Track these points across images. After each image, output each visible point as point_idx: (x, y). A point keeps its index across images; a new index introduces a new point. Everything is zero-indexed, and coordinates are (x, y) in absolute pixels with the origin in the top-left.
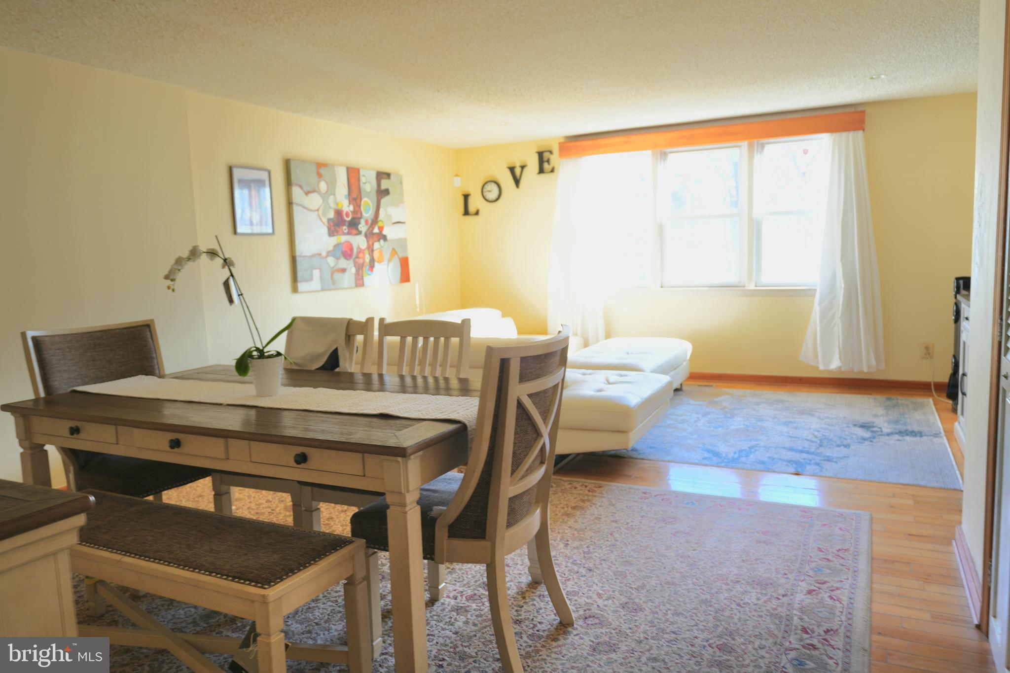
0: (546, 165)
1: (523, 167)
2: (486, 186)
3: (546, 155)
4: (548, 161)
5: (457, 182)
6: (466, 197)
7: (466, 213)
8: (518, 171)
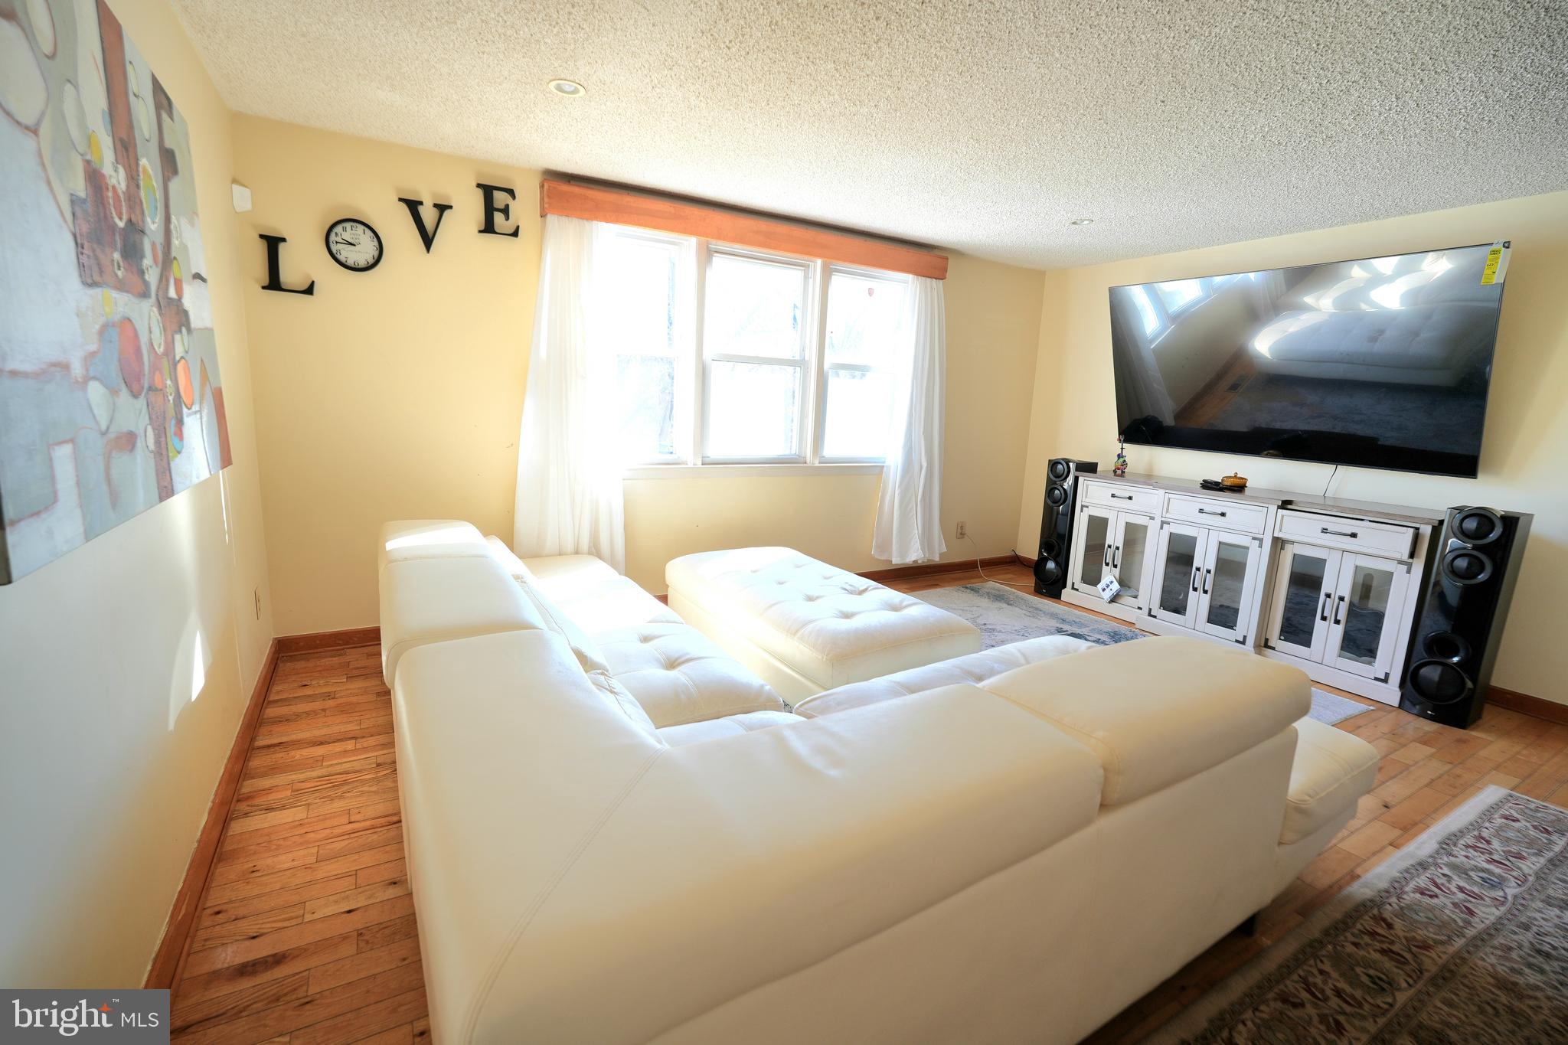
0: (498, 218)
1: (442, 208)
2: (339, 229)
3: (500, 199)
4: (506, 211)
5: (242, 198)
6: (273, 243)
7: (274, 283)
8: (428, 214)
